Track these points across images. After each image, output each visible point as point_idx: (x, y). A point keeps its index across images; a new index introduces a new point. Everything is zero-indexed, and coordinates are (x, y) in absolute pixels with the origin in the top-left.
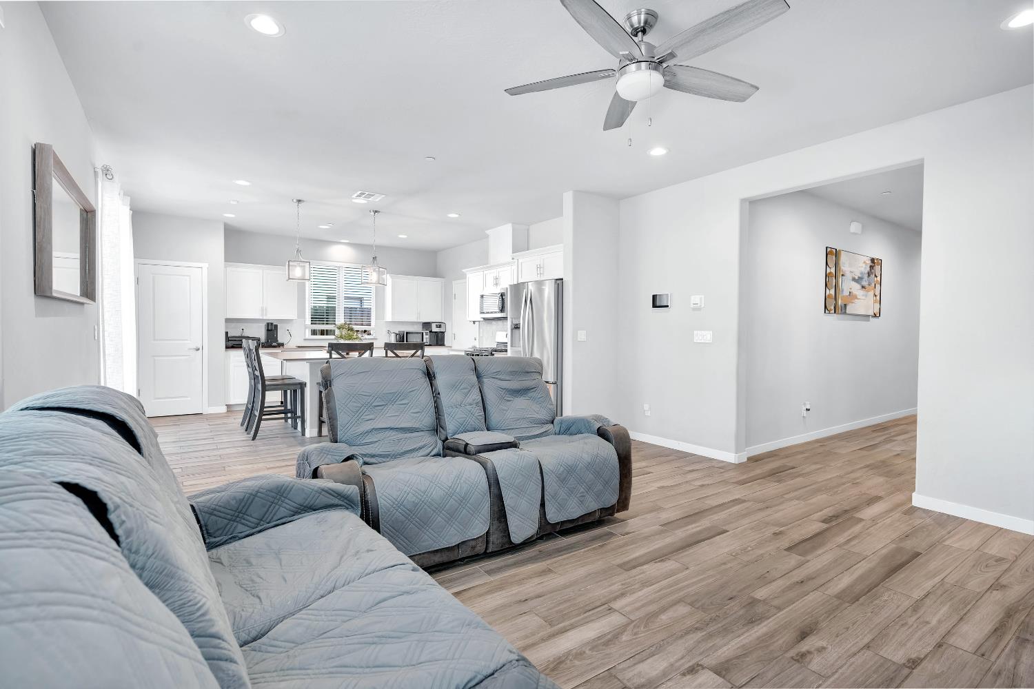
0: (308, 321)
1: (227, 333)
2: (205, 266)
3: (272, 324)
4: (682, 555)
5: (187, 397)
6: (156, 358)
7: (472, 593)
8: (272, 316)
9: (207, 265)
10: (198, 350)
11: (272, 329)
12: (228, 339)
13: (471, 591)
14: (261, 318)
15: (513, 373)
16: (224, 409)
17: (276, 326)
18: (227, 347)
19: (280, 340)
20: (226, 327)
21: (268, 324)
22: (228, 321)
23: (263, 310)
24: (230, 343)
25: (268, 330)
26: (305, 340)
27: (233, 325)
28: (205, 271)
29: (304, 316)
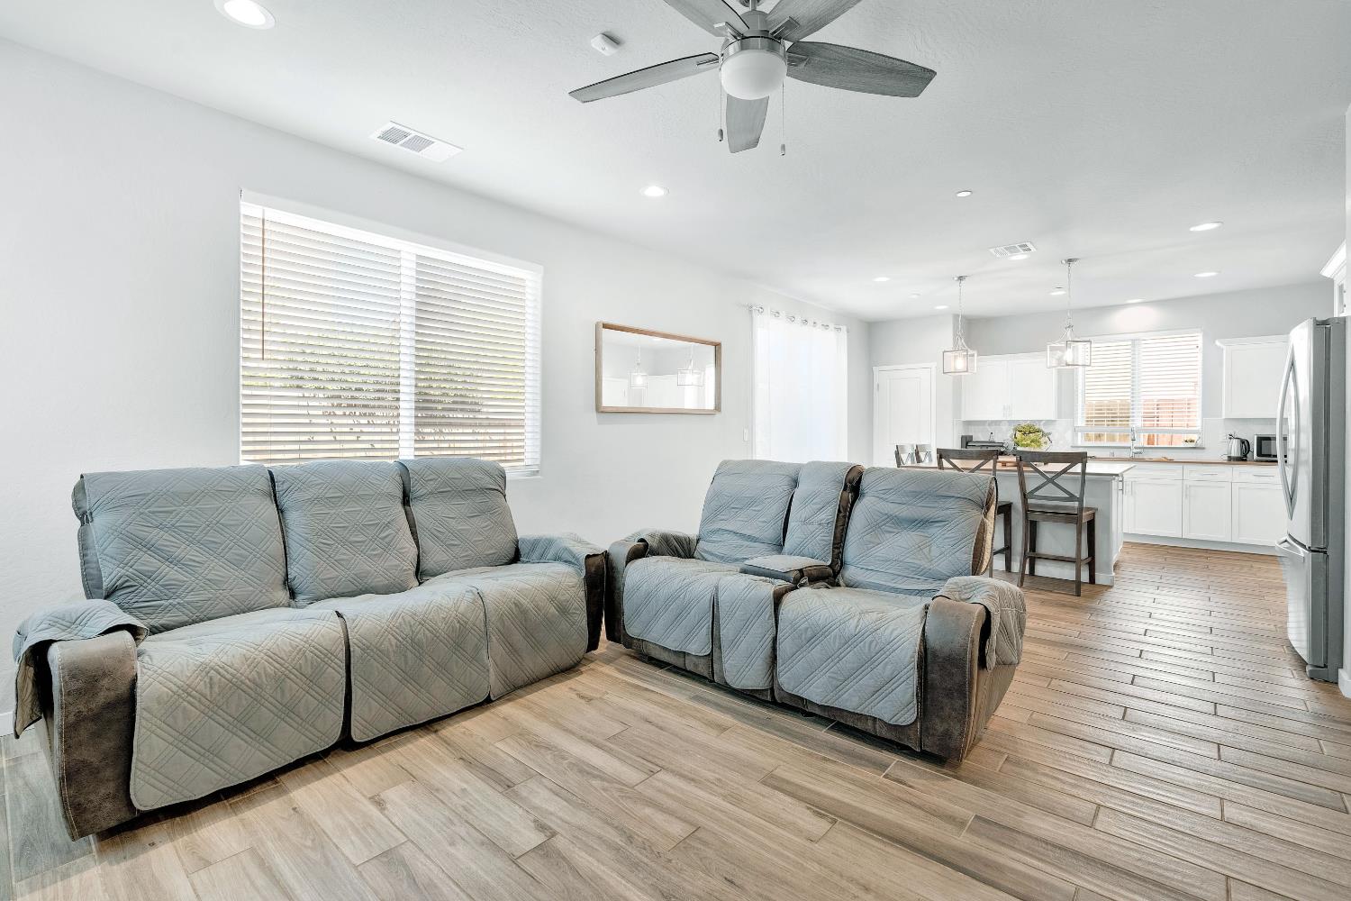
0: (1081, 422)
4: (872, 842)
7: (647, 695)
13: (652, 694)
15: (916, 495)
26: (1073, 447)
27: (979, 428)
28: (934, 371)
29: (1072, 415)
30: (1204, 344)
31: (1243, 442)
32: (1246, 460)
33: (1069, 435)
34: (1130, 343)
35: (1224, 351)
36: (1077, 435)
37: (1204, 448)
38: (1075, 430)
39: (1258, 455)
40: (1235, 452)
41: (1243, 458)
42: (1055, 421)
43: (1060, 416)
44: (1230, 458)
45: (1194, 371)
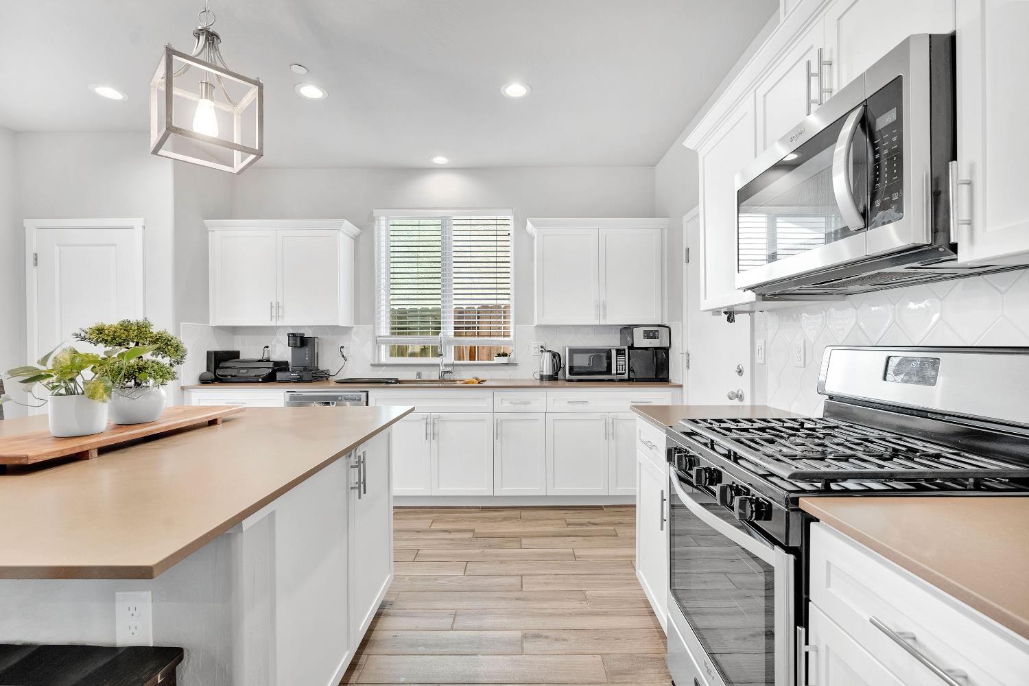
3: (295, 335)
9: (142, 222)
14: (274, 324)
23: (276, 309)
28: (140, 234)
29: (372, 319)
30: (516, 229)
31: (554, 357)
32: (557, 379)
33: (368, 350)
34: (439, 222)
35: (536, 240)
36: (379, 350)
37: (516, 364)
38: (377, 343)
39: (570, 373)
40: (547, 371)
41: (553, 378)
42: (350, 328)
43: (357, 320)
44: (542, 377)
45: (506, 265)
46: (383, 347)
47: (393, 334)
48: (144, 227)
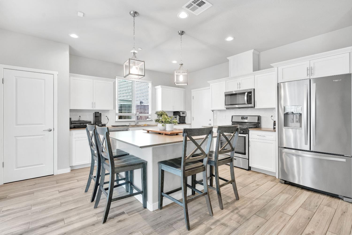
0: (117, 111)
1: (70, 119)
2: (56, 73)
3: (98, 112)
5: (42, 164)
6: (18, 138)
8: (98, 108)
9: (57, 73)
10: (51, 130)
11: (97, 116)
12: (71, 123)
14: (92, 109)
16: (68, 170)
17: (100, 114)
18: (71, 128)
19: (103, 123)
20: (70, 115)
21: (96, 112)
22: (71, 111)
23: (93, 104)
24: (73, 125)
25: (96, 117)
26: (116, 122)
27: (74, 113)
28: (56, 77)
37: (152, 120)
45: (148, 91)
46: (117, 116)
47: (119, 112)
48: (58, 75)
